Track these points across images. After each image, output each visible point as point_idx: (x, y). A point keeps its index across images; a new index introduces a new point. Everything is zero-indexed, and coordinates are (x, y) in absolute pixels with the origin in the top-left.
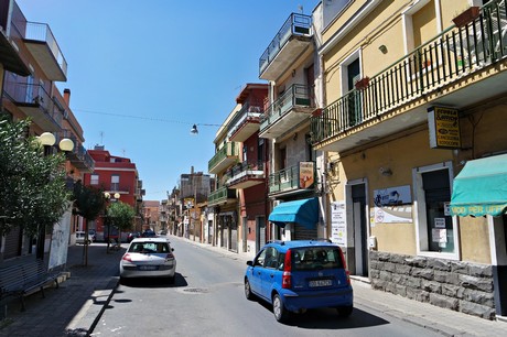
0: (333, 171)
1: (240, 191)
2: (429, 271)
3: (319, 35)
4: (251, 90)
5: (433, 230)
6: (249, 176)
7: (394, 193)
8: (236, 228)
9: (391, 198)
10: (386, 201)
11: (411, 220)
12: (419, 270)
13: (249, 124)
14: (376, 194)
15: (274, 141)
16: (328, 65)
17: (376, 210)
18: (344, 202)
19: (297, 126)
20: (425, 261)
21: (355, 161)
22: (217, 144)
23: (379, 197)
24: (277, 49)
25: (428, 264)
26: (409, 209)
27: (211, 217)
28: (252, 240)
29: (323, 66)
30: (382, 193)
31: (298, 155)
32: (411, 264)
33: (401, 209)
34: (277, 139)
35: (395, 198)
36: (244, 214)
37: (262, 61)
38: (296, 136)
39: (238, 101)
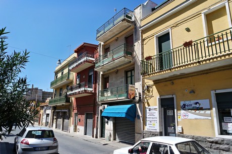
0: (148, 91)
1: (73, 99)
2: (227, 146)
3: (139, 21)
4: (85, 46)
5: (223, 124)
6: (85, 91)
7: (196, 103)
8: (69, 118)
9: (194, 105)
10: (191, 107)
11: (210, 118)
12: (218, 146)
13: (87, 63)
14: (182, 103)
15: (101, 73)
16: (145, 36)
17: (182, 112)
18: (157, 107)
19: (120, 66)
20: (223, 141)
21: (165, 85)
22: (56, 73)
23: (184, 105)
24: (112, 25)
25: (225, 142)
26: (208, 112)
27: (49, 112)
28: (82, 125)
29: (142, 36)
30: (187, 103)
31: (119, 81)
32: (212, 142)
33: (202, 112)
34: (104, 72)
35: (197, 106)
36: (76, 111)
37: (98, 31)
38: (117, 72)
39: (75, 52)
